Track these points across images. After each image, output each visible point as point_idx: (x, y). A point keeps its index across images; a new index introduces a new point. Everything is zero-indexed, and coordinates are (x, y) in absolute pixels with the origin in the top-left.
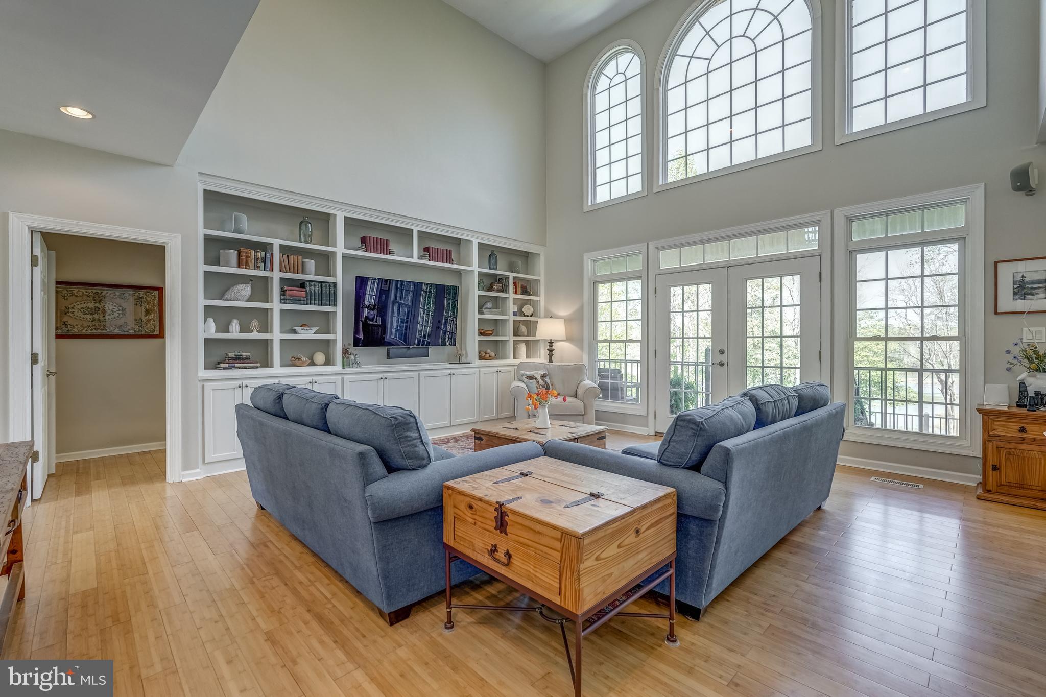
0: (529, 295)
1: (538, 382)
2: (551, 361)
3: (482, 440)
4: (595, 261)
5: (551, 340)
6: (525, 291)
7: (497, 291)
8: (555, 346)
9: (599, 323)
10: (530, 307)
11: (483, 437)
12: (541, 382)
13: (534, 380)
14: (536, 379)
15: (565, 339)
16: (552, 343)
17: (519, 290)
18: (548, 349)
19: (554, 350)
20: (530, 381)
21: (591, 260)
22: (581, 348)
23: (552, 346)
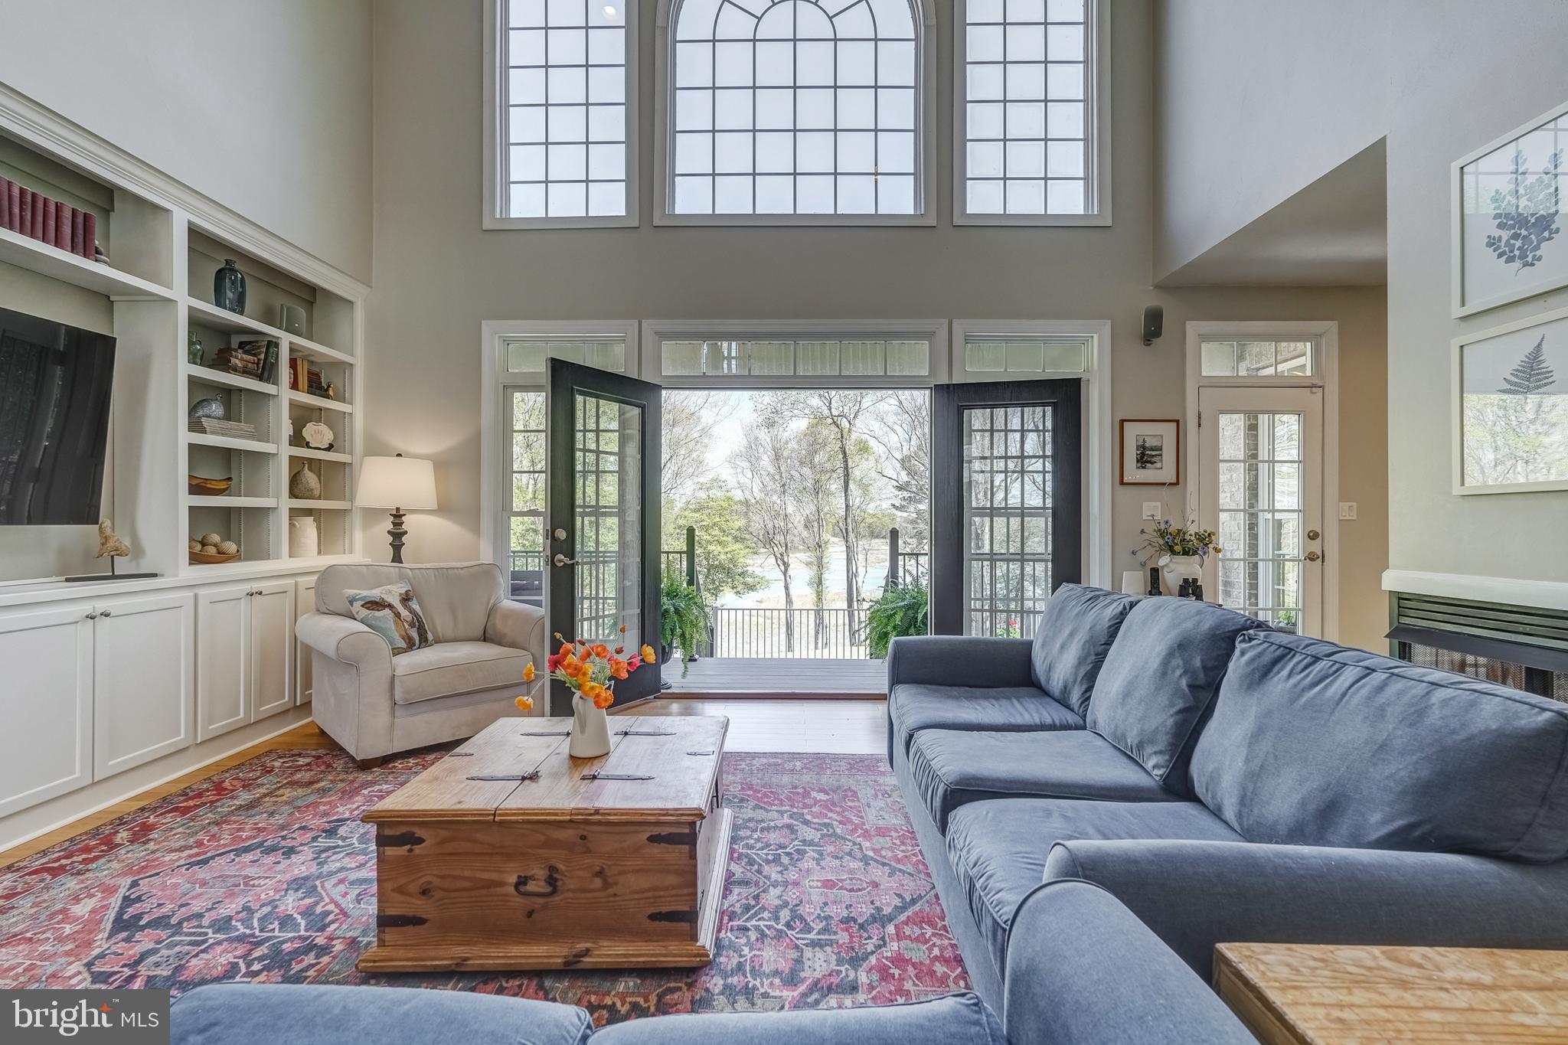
0: (328, 397)
1: (398, 615)
2: (397, 558)
3: (420, 841)
4: (507, 342)
5: (398, 509)
6: (317, 386)
7: (244, 372)
8: (409, 522)
9: (515, 475)
10: (323, 427)
11: (419, 832)
12: (404, 613)
13: (387, 611)
14: (390, 606)
15: (435, 507)
16: (401, 516)
17: (303, 381)
18: (389, 532)
19: (406, 533)
20: (377, 614)
21: (500, 337)
22: (476, 529)
23: (401, 524)
